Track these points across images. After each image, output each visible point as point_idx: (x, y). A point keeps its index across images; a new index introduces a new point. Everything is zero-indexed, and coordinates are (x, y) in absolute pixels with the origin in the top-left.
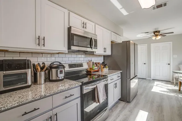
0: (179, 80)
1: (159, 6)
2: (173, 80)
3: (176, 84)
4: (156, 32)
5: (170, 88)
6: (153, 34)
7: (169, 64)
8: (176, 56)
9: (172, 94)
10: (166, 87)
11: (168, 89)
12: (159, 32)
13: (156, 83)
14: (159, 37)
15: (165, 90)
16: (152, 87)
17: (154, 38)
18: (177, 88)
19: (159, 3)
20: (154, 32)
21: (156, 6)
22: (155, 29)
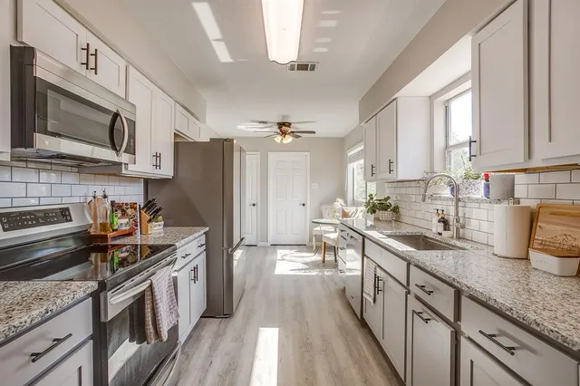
0: (324, 240)
1: (303, 67)
2: (311, 241)
3: (317, 249)
4: (284, 124)
5: (308, 260)
6: (276, 129)
7: (304, 205)
8: (315, 186)
9: (314, 273)
10: (301, 260)
11: (305, 264)
12: (289, 125)
13: (280, 252)
14: (289, 139)
15: (301, 266)
16: (273, 265)
17: (278, 139)
18: (318, 257)
19: (304, 61)
20: (281, 125)
21: (296, 64)
22: (283, 117)
